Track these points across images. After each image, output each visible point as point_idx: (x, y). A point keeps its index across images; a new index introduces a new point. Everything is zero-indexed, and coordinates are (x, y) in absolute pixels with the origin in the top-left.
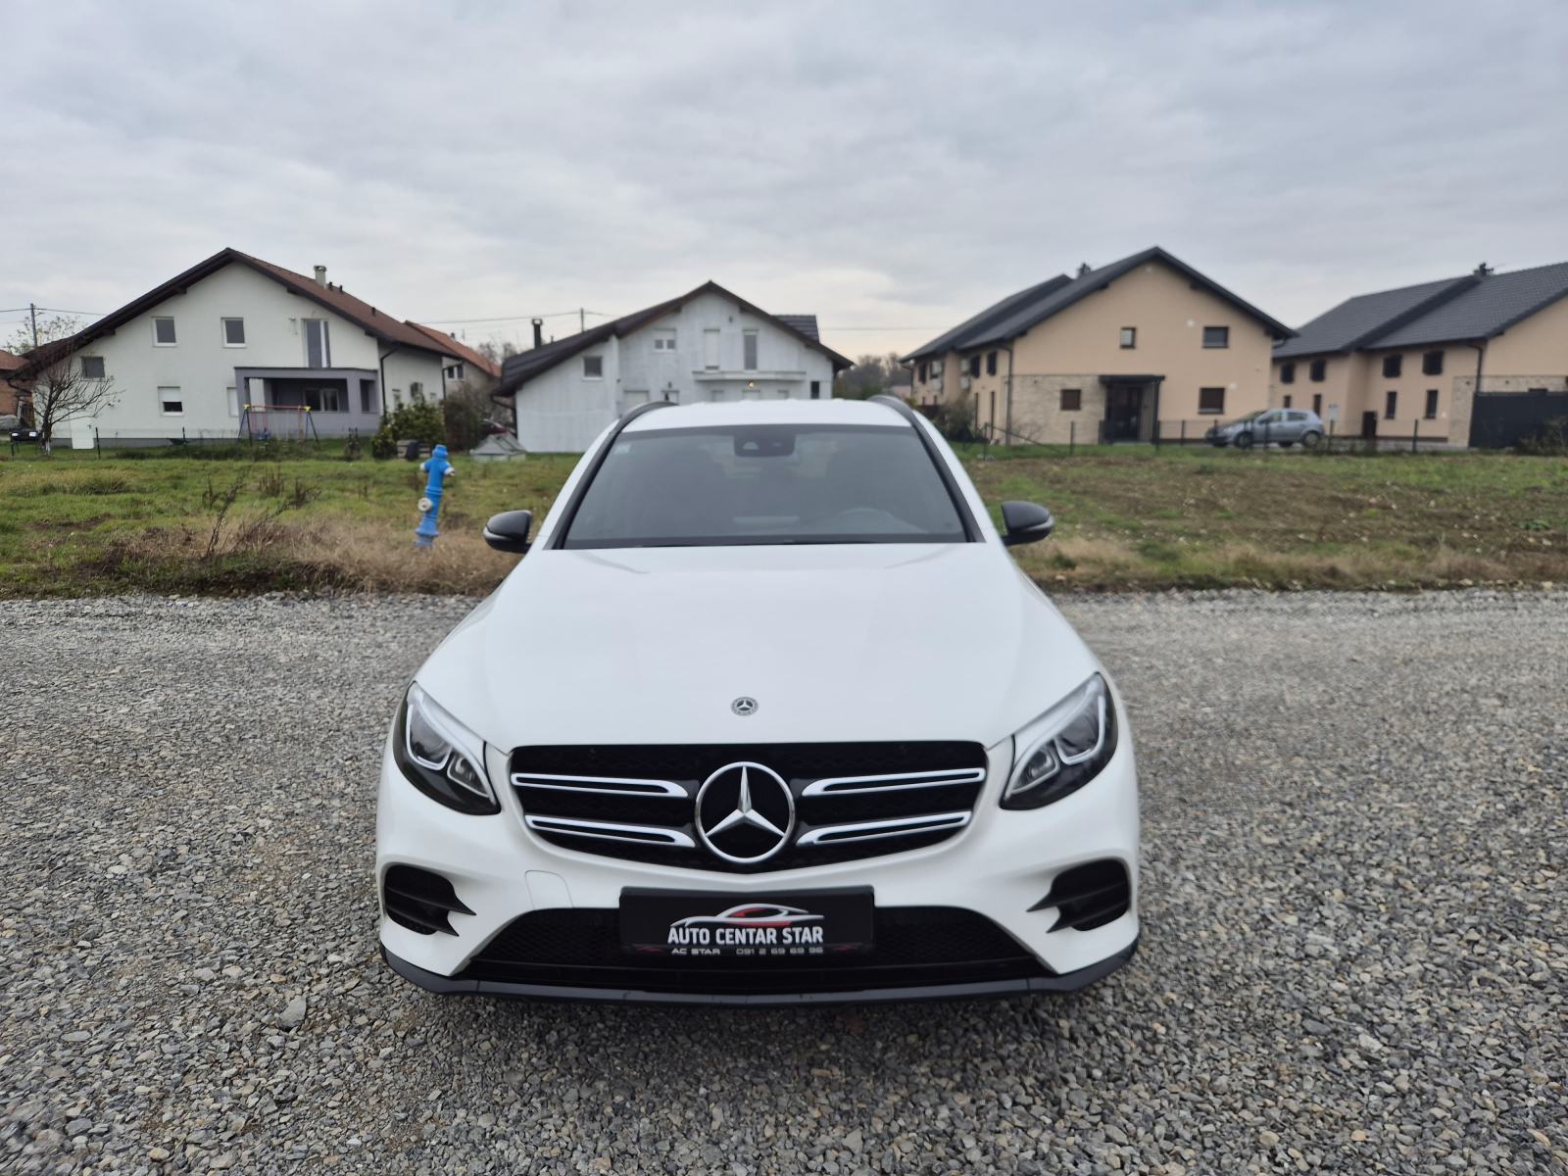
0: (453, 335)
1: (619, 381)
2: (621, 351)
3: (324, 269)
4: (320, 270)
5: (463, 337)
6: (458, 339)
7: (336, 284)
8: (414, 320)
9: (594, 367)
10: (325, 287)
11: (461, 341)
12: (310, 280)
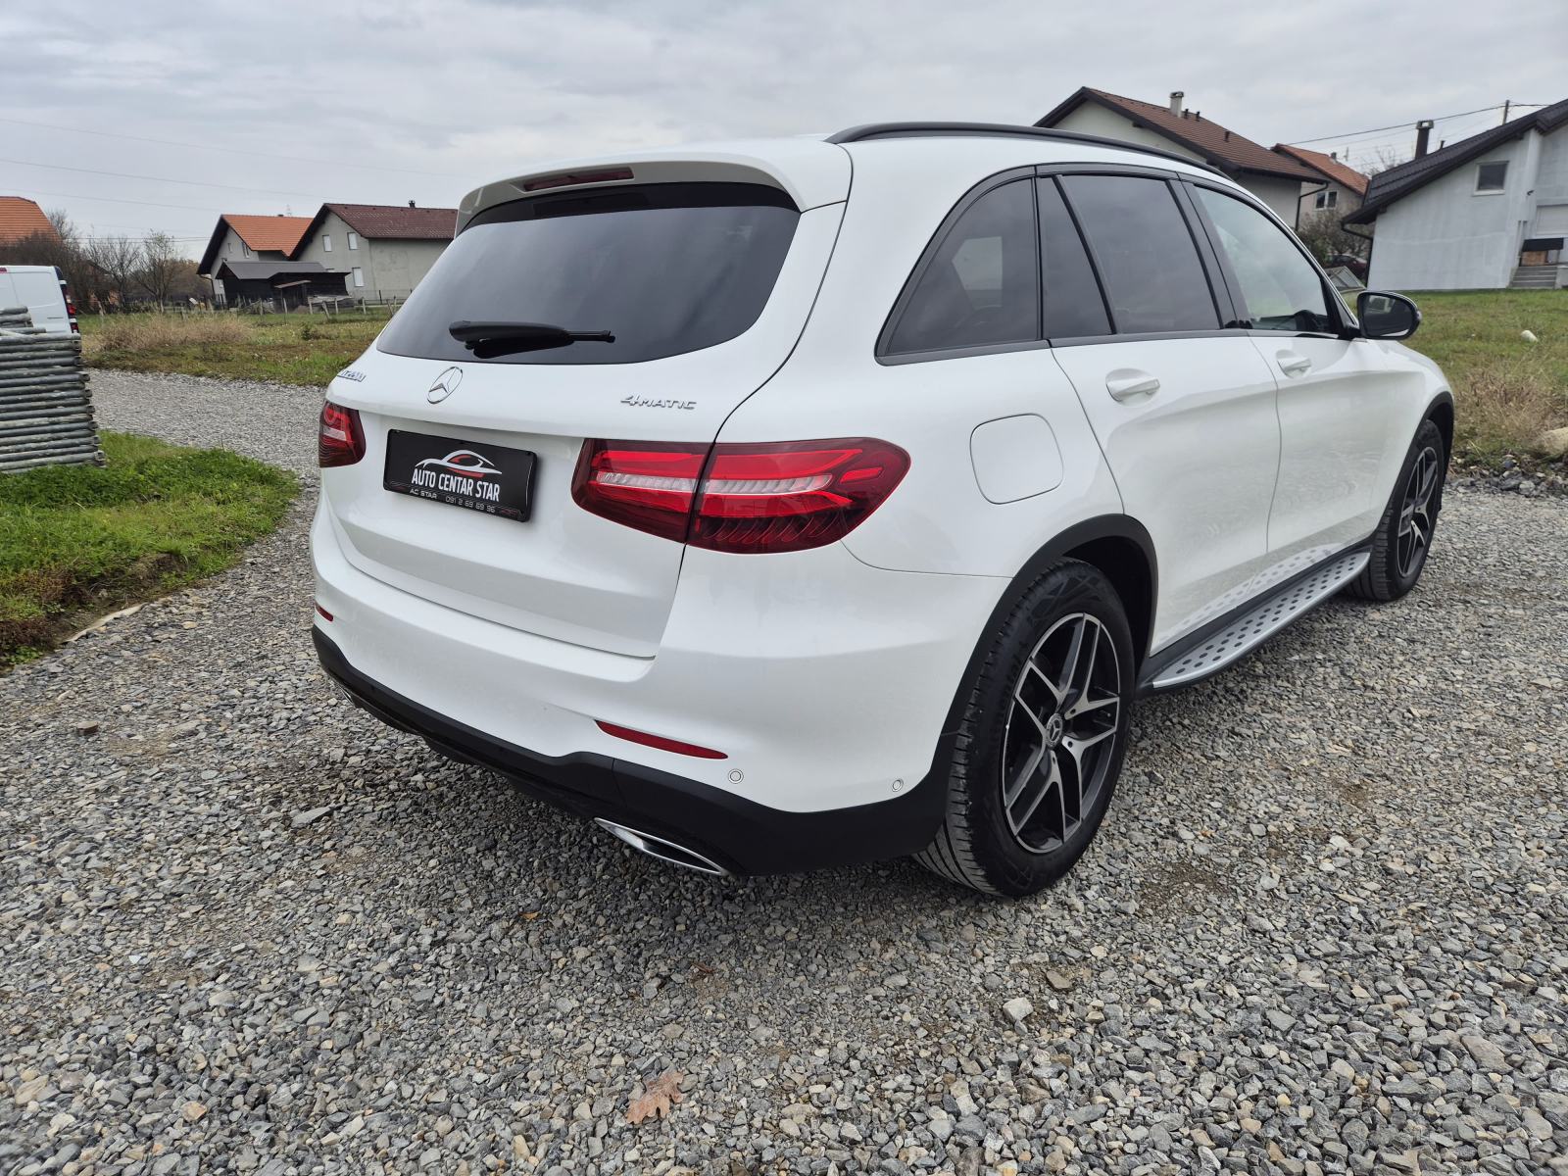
0: (1334, 155)
1: (1529, 193)
2: (1543, 151)
3: (1181, 95)
4: (1177, 96)
5: (1346, 157)
6: (1340, 159)
7: (1193, 110)
8: (1284, 142)
9: (1493, 178)
10: (1179, 115)
11: (1343, 161)
12: (1165, 110)
